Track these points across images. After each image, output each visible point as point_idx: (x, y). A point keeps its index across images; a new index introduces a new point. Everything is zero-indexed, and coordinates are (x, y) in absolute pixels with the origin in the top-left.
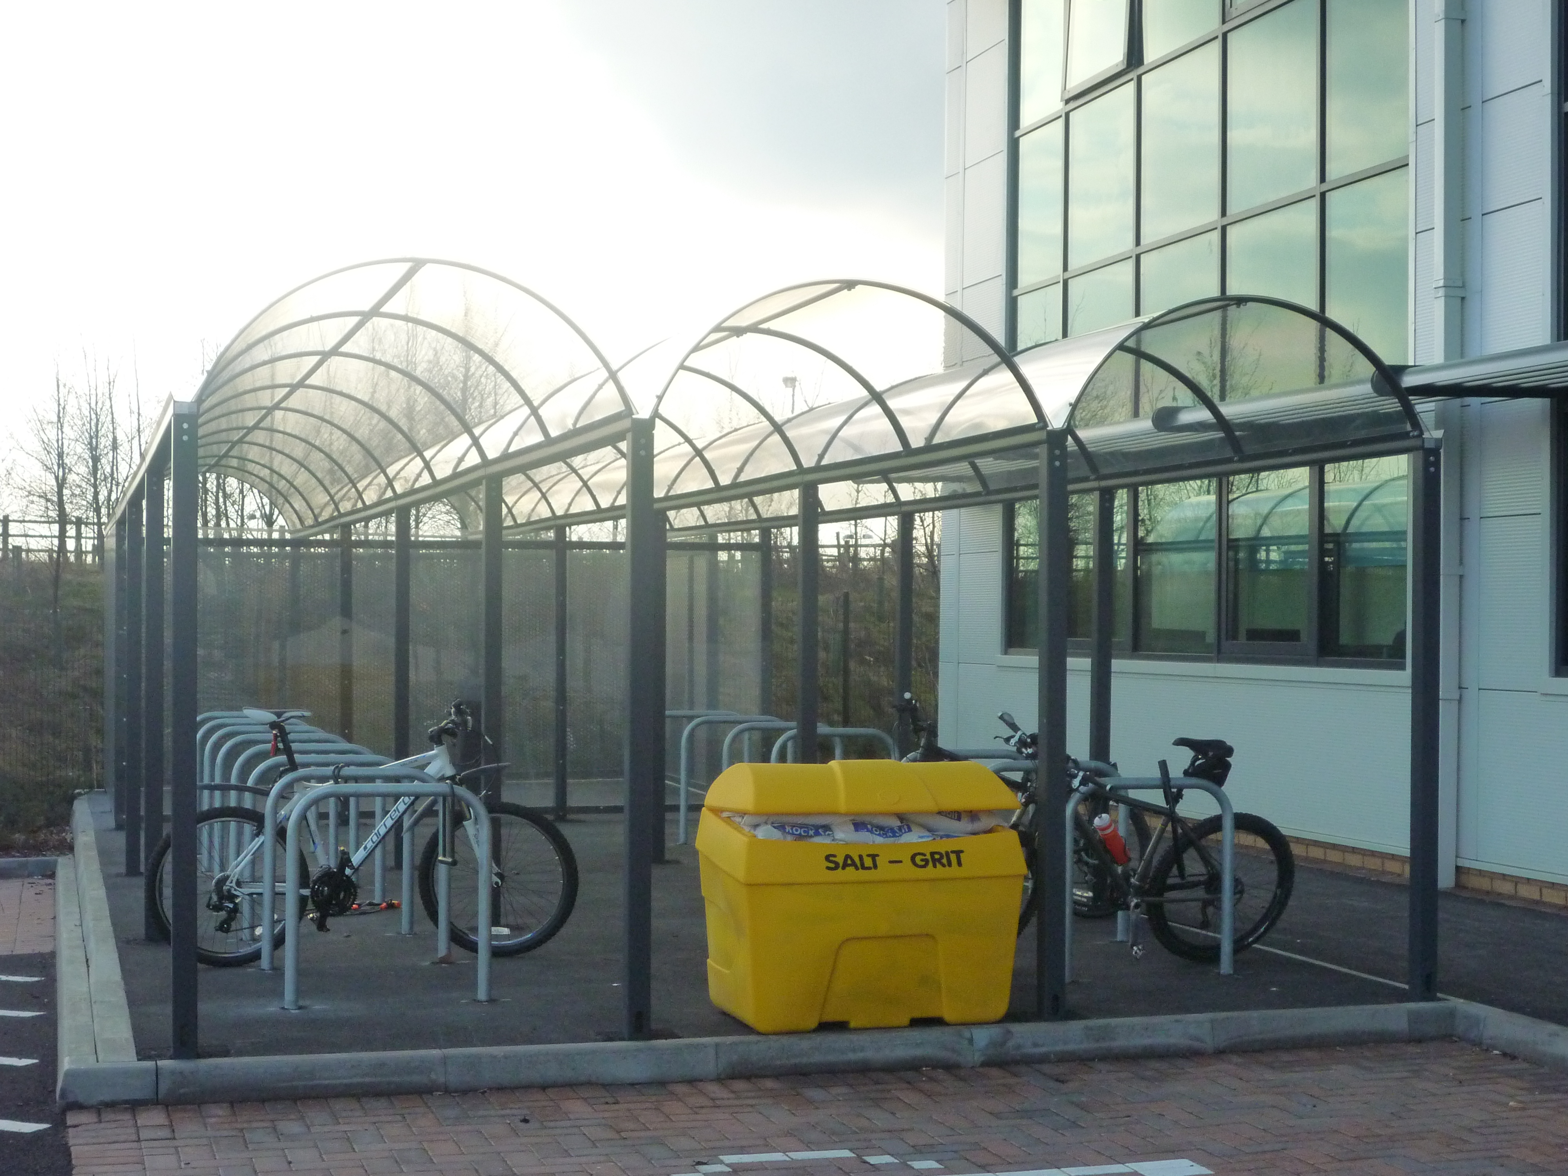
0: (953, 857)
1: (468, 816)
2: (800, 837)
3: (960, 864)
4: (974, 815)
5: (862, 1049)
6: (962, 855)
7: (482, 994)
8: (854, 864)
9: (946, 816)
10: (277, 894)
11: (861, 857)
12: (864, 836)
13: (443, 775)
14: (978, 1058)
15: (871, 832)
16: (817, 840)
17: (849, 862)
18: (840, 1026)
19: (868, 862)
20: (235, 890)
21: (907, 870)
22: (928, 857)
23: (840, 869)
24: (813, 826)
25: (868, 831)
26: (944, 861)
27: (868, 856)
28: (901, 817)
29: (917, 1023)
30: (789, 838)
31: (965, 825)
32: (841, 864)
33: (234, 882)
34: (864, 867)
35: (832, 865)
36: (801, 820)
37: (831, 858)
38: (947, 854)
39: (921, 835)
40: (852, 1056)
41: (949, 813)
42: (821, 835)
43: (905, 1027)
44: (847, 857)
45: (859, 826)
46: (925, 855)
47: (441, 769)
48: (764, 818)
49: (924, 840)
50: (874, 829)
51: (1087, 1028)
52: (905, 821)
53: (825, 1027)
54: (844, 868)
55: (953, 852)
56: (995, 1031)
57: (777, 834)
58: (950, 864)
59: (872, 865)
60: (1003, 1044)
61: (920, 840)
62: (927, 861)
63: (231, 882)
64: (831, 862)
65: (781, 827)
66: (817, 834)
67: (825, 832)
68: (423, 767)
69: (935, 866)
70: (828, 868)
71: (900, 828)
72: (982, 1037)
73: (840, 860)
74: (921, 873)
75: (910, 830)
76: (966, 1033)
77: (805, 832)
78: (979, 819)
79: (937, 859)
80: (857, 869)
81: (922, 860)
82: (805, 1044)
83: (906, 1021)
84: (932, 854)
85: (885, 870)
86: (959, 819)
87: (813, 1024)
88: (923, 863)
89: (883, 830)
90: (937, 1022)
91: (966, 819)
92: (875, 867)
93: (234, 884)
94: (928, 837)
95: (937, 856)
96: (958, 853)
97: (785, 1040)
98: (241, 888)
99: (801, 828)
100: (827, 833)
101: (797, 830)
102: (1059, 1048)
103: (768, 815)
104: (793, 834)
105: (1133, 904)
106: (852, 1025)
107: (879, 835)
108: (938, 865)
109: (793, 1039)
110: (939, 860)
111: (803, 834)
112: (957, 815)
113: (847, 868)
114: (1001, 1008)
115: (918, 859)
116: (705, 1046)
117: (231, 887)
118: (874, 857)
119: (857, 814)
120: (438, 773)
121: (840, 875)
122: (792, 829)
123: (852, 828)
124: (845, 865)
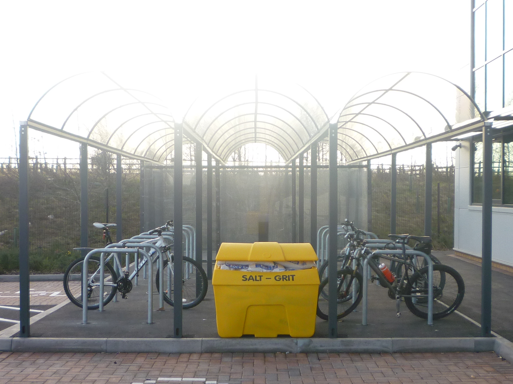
0: (291, 277)
1: (169, 261)
2: (236, 269)
3: (293, 280)
4: (304, 262)
5: (255, 345)
6: (294, 277)
7: (149, 321)
8: (253, 279)
9: (293, 263)
10: (104, 285)
11: (256, 276)
12: (259, 269)
13: (162, 246)
14: (299, 350)
15: (262, 268)
16: (243, 270)
17: (251, 278)
18: (252, 336)
19: (258, 278)
20: (91, 284)
21: (273, 281)
22: (281, 277)
23: (247, 280)
24: (241, 265)
25: (261, 267)
26: (287, 279)
27: (259, 276)
28: (275, 263)
29: (280, 336)
30: (232, 269)
31: (299, 266)
32: (248, 279)
33: (91, 281)
34: (256, 280)
35: (245, 279)
36: (237, 263)
37: (245, 277)
38: (289, 276)
39: (280, 269)
40: (251, 347)
41: (294, 262)
42: (244, 268)
43: (275, 338)
44: (251, 276)
45: (257, 266)
46: (280, 276)
47: (161, 244)
48: (224, 262)
49: (281, 271)
50: (263, 267)
51: (342, 341)
52: (276, 264)
53: (245, 336)
54: (249, 280)
55: (291, 275)
56: (306, 341)
57: (227, 268)
58: (289, 280)
59: (259, 280)
60: (309, 345)
61: (280, 271)
62: (280, 278)
63: (90, 281)
64: (245, 278)
65: (229, 266)
66: (242, 268)
67: (245, 267)
68: (155, 243)
69: (283, 280)
70: (243, 280)
71: (274, 267)
72: (301, 342)
73: (248, 277)
74: (278, 283)
75: (277, 267)
76: (295, 341)
77: (237, 267)
78: (306, 264)
79: (284, 278)
80: (254, 280)
81: (278, 278)
82: (234, 342)
83: (276, 336)
84: (283, 276)
85: (264, 281)
86: (298, 264)
87: (241, 335)
88: (279, 279)
89: (267, 267)
90: (288, 336)
91: (301, 264)
92: (261, 280)
93: (91, 282)
94: (283, 270)
95: (285, 277)
96: (293, 276)
97: (227, 340)
98: (93, 283)
99: (236, 266)
100: (246, 268)
101: (234, 267)
102: (331, 348)
103: (226, 261)
104: (233, 268)
105: (396, 297)
106: (255, 336)
107: (265, 269)
108: (284, 280)
109: (230, 340)
110: (285, 278)
111: (237, 268)
112: (297, 262)
113: (250, 280)
114: (312, 332)
115: (277, 278)
116: (198, 341)
117: (90, 283)
118: (260, 276)
119: (258, 261)
120: (160, 245)
121: (247, 283)
122: (233, 266)
123: (255, 266)
124: (249, 279)
